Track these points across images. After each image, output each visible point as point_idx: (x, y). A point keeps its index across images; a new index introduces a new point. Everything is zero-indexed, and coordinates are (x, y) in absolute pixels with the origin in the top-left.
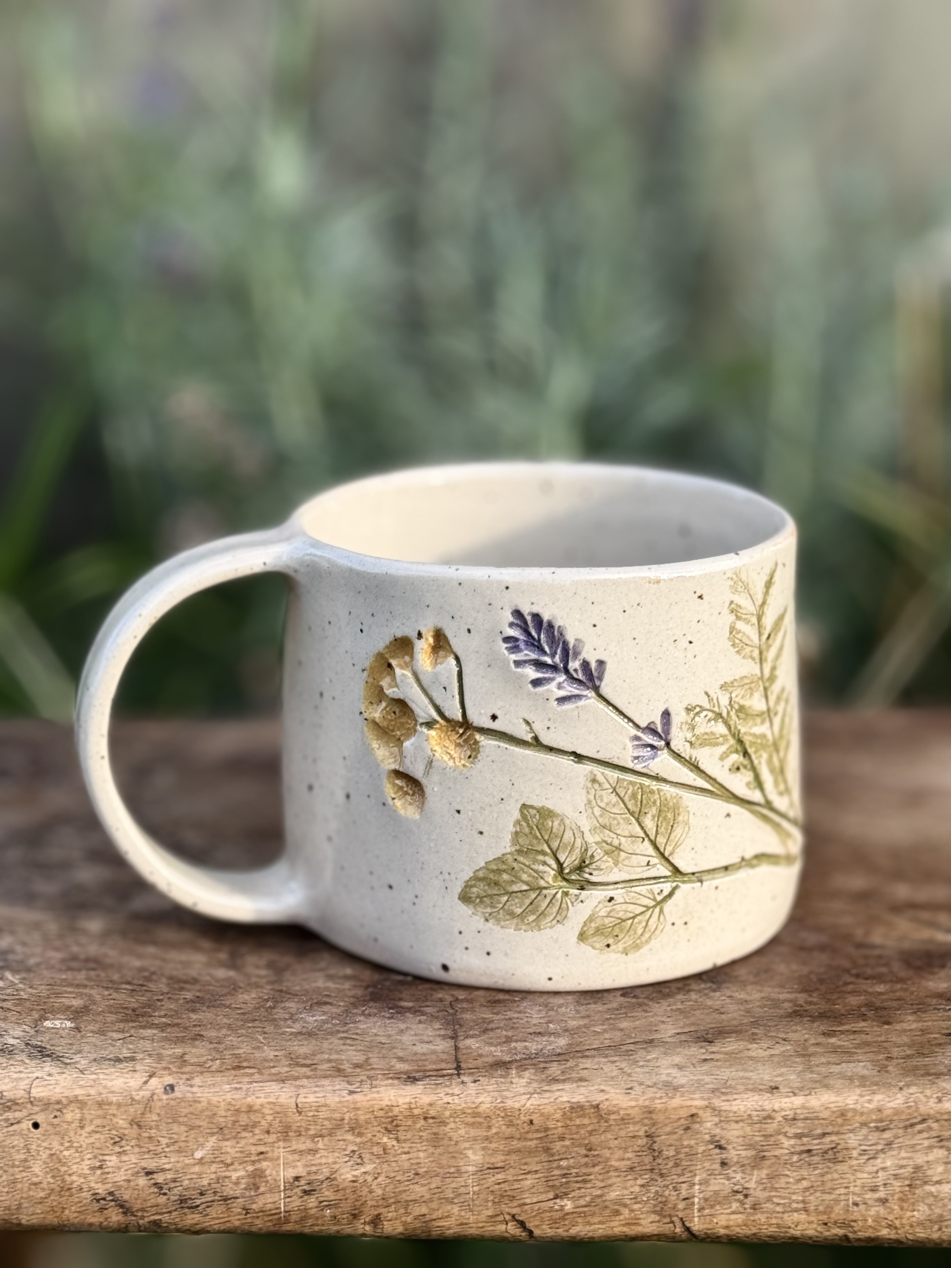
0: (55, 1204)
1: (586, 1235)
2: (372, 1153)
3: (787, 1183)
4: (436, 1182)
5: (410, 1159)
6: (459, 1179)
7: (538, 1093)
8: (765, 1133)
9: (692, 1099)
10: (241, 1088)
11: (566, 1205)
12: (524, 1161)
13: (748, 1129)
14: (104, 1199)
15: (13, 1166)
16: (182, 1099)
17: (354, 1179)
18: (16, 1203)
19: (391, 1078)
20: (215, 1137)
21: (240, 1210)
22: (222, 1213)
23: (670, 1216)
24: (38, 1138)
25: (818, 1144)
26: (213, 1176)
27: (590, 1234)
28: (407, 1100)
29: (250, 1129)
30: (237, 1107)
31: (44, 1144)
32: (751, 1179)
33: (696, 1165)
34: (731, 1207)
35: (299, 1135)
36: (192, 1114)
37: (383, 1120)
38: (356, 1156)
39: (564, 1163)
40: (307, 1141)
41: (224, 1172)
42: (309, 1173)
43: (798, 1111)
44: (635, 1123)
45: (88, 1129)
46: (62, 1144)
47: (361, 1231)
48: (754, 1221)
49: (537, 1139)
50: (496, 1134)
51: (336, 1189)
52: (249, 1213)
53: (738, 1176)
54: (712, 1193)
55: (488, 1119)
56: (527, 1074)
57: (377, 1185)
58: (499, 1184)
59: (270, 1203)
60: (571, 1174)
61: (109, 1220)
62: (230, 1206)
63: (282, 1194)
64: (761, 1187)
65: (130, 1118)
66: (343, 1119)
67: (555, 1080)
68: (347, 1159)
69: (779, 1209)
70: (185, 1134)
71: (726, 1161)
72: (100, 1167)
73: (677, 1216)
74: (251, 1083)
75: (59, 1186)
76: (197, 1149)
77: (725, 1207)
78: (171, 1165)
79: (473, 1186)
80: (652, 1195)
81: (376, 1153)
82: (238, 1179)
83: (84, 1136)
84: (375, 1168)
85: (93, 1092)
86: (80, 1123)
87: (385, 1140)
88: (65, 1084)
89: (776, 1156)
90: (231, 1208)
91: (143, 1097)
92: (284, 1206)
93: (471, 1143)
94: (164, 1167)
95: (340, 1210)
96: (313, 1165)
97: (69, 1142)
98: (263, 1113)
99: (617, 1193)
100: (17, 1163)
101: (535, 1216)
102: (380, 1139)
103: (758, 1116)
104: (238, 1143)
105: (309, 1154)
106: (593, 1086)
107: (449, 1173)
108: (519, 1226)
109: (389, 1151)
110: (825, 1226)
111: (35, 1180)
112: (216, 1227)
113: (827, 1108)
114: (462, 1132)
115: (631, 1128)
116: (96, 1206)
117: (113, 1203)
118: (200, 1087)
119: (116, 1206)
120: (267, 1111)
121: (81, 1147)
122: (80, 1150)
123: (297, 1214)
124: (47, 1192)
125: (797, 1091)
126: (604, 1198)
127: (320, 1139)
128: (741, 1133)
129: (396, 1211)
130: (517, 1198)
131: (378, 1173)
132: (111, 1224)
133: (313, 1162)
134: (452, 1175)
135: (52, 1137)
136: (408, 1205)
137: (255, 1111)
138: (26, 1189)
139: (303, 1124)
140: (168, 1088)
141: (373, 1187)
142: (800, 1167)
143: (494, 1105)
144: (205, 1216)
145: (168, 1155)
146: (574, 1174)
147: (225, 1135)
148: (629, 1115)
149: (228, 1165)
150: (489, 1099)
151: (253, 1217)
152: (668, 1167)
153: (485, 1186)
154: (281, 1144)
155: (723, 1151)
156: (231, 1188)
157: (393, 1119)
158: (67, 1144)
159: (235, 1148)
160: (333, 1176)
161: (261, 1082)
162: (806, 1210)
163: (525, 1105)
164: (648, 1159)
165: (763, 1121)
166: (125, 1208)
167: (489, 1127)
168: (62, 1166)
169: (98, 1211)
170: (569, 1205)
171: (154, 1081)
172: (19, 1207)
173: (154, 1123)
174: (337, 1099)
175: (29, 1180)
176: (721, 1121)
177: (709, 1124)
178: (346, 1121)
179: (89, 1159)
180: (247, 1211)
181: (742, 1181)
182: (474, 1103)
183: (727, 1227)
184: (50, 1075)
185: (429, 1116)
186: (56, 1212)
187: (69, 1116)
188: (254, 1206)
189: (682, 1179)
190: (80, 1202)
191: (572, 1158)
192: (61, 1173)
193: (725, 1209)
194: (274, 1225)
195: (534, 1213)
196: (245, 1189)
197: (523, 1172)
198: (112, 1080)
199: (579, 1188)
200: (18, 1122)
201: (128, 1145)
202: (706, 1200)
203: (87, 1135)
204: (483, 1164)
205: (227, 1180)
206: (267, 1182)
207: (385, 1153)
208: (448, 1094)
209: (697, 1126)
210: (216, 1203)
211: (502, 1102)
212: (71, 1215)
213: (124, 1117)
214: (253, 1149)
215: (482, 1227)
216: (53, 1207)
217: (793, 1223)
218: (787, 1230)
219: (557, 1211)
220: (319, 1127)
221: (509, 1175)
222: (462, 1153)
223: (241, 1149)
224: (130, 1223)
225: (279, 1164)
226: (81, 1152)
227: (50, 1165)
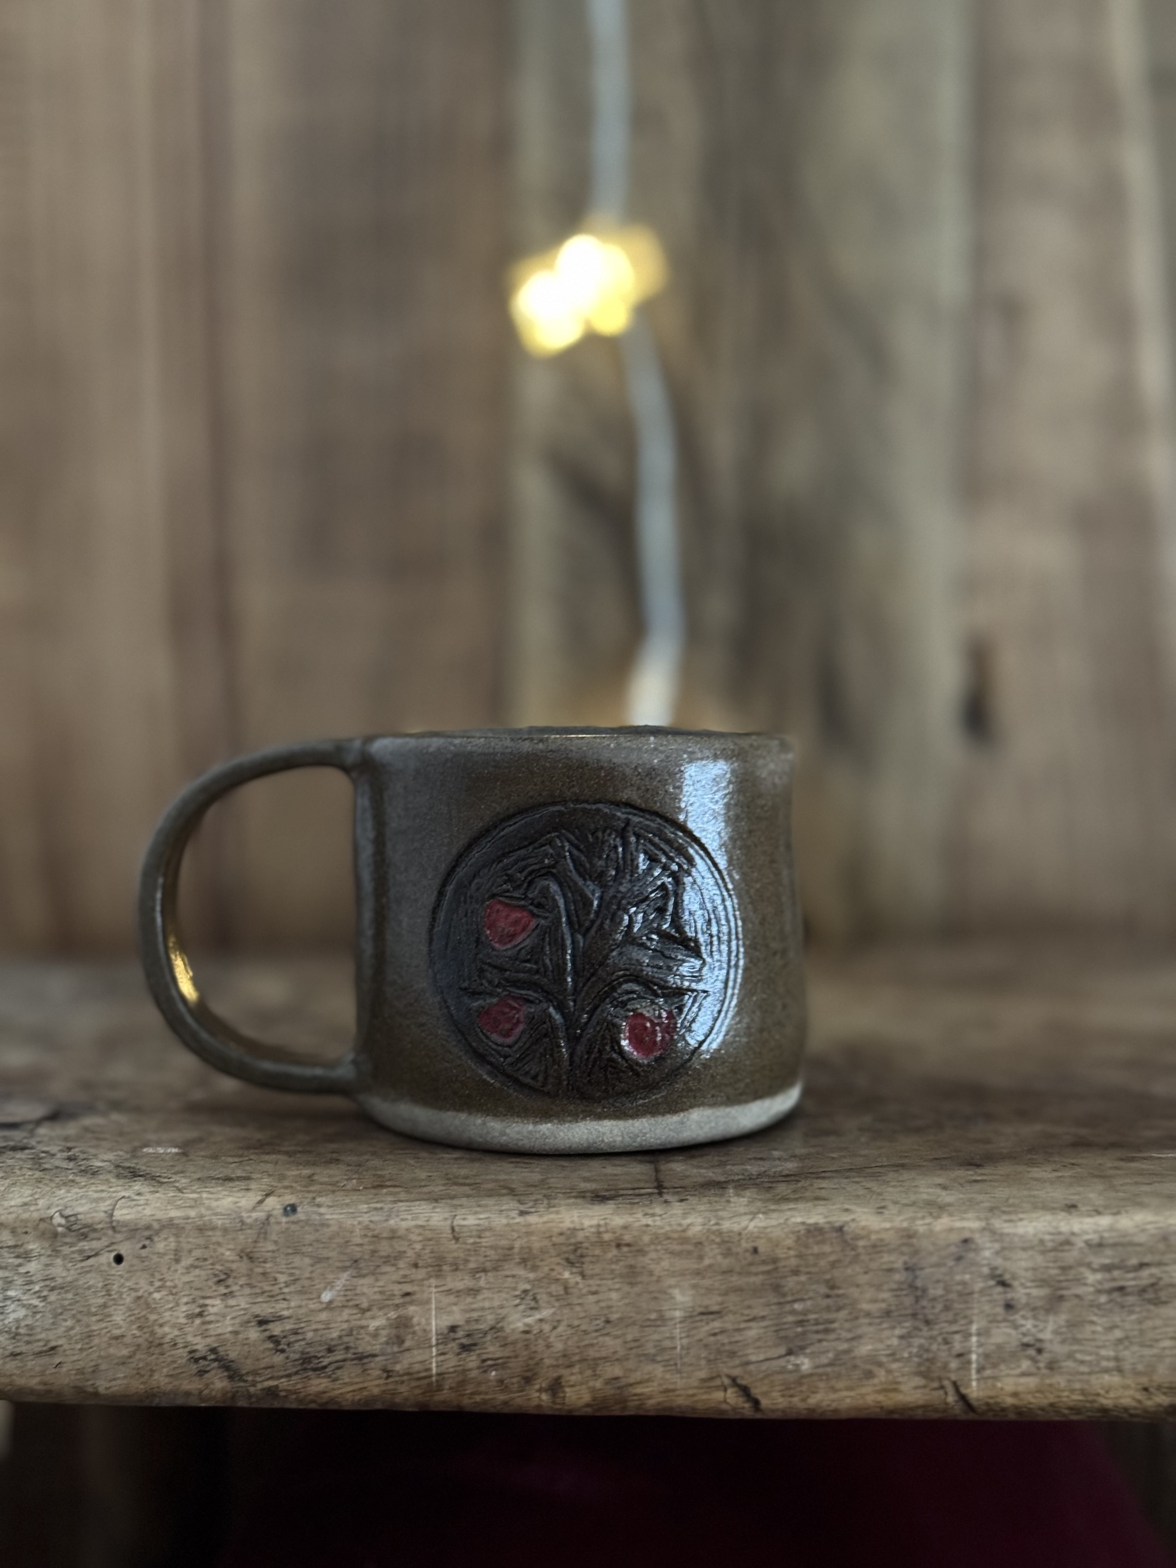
0: (141, 1365)
1: (829, 1406)
2: (550, 1294)
3: (1094, 1332)
4: (632, 1333)
5: (598, 1302)
6: (662, 1329)
7: (764, 1213)
8: (1063, 1264)
9: (963, 1219)
10: (381, 1208)
11: (803, 1364)
12: (746, 1303)
13: (1040, 1260)
14: (204, 1358)
15: (90, 1314)
16: (307, 1222)
17: (527, 1329)
18: (93, 1363)
19: (576, 1197)
20: (348, 1273)
21: (379, 1372)
22: (357, 1376)
23: (940, 1379)
24: (121, 1276)
25: (1134, 1279)
26: (345, 1326)
27: (834, 1405)
28: (594, 1222)
29: (393, 1262)
30: (376, 1232)
31: (128, 1284)
32: (1045, 1328)
33: (972, 1308)
34: (1019, 1366)
35: (456, 1270)
36: (317, 1241)
37: (564, 1249)
38: (529, 1297)
39: (798, 1306)
40: (466, 1277)
41: (360, 1319)
42: (468, 1322)
43: (1106, 1235)
44: (890, 1252)
45: (186, 1262)
46: (151, 1283)
47: (535, 1402)
48: (1051, 1385)
49: (764, 1273)
50: (710, 1266)
51: (503, 1343)
52: (391, 1376)
53: (1029, 1324)
54: (993, 1348)
55: (700, 1246)
56: (748, 1193)
57: (557, 1337)
58: (715, 1334)
59: (417, 1363)
60: (808, 1321)
61: (211, 1386)
62: (367, 1367)
63: (434, 1349)
64: (1059, 1338)
65: (239, 1247)
66: (511, 1248)
67: (786, 1199)
68: (517, 1301)
69: (1084, 1369)
70: (310, 1269)
71: (1012, 1303)
72: (200, 1315)
73: (949, 1379)
74: (395, 1202)
75: (147, 1340)
76: (325, 1289)
77: (1012, 1366)
78: (291, 1311)
79: (681, 1338)
80: (915, 1350)
81: (555, 1294)
82: (377, 1330)
83: (179, 1272)
84: (554, 1314)
85: (192, 1213)
86: (176, 1255)
87: (567, 1275)
88: (158, 1205)
89: (1077, 1296)
90: (367, 1370)
91: (256, 1220)
92: (437, 1367)
93: (678, 1279)
94: (282, 1313)
95: (509, 1371)
96: (473, 1310)
97: (161, 1280)
98: (410, 1240)
99: (869, 1347)
100: (93, 1310)
101: (762, 1379)
102: (559, 1274)
103: (1052, 1241)
104: (377, 1280)
105: (469, 1295)
106: (833, 1204)
107: (649, 1320)
108: (741, 1393)
109: (571, 1290)
110: (1144, 1393)
111: (117, 1332)
112: (349, 1396)
113: (1143, 1231)
114: (665, 1264)
115: (886, 1258)
116: (194, 1368)
117: (216, 1364)
118: (329, 1207)
119: (219, 1367)
120: (413, 1237)
121: (175, 1287)
122: (174, 1291)
123: (453, 1378)
124: (132, 1349)
125: (1101, 1209)
126: (853, 1355)
127: (482, 1274)
128: (1030, 1264)
129: (581, 1373)
130: (740, 1353)
131: (559, 1321)
132: (214, 1393)
133: (474, 1306)
134: (652, 1323)
135: (138, 1274)
136: (597, 1365)
137: (399, 1237)
138: (104, 1345)
139: (462, 1255)
140: (289, 1208)
141: (552, 1339)
142: (1111, 1311)
143: (707, 1227)
144: (334, 1381)
145: (288, 1297)
146: (812, 1322)
147: (360, 1269)
148: (882, 1240)
149: (364, 1311)
150: (700, 1220)
151: (397, 1382)
152: (937, 1310)
153: (696, 1338)
154: (433, 1282)
155: (1008, 1290)
156: (369, 1343)
157: (577, 1246)
158: (158, 1284)
159: (373, 1287)
160: (500, 1325)
161: (407, 1201)
162: (1120, 1370)
163: (746, 1228)
164: (908, 1301)
165: (1060, 1248)
166: (230, 1369)
167: (701, 1258)
168: (151, 1313)
169: (195, 1375)
170: (806, 1364)
171: (271, 1201)
172: (96, 1370)
173: (269, 1254)
174: (504, 1221)
175: (109, 1332)
176: (1003, 1249)
177: (987, 1253)
178: (516, 1250)
179: (187, 1303)
180: (388, 1373)
181: (1034, 1330)
182: (680, 1225)
183: (1015, 1395)
184: (139, 1194)
185: (624, 1242)
186: (143, 1376)
187: (160, 1246)
188: (398, 1367)
189: (955, 1328)
190: (175, 1362)
191: (810, 1298)
192: (150, 1324)
193: (1012, 1369)
194: (423, 1393)
195: (761, 1375)
196: (387, 1343)
197: (746, 1318)
198: (217, 1200)
199: (820, 1341)
200: (96, 1255)
201: (236, 1284)
202: (987, 1356)
203: (184, 1271)
204: (693, 1307)
205: (362, 1331)
206: (414, 1333)
207: (567, 1293)
208: (646, 1214)
209: (971, 1255)
210: (349, 1363)
211: (717, 1224)
212: (161, 1380)
213: (231, 1246)
214: (397, 1289)
215: (693, 1395)
216: (139, 1369)
217: (1102, 1388)
218: (1095, 1398)
219: (791, 1372)
220: (481, 1259)
221: (727, 1322)
222: (665, 1293)
223: (380, 1289)
224: (237, 1392)
225: (430, 1309)
226: (176, 1294)
227: (136, 1312)
